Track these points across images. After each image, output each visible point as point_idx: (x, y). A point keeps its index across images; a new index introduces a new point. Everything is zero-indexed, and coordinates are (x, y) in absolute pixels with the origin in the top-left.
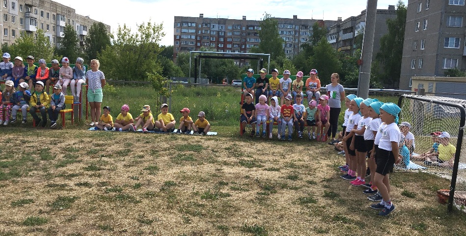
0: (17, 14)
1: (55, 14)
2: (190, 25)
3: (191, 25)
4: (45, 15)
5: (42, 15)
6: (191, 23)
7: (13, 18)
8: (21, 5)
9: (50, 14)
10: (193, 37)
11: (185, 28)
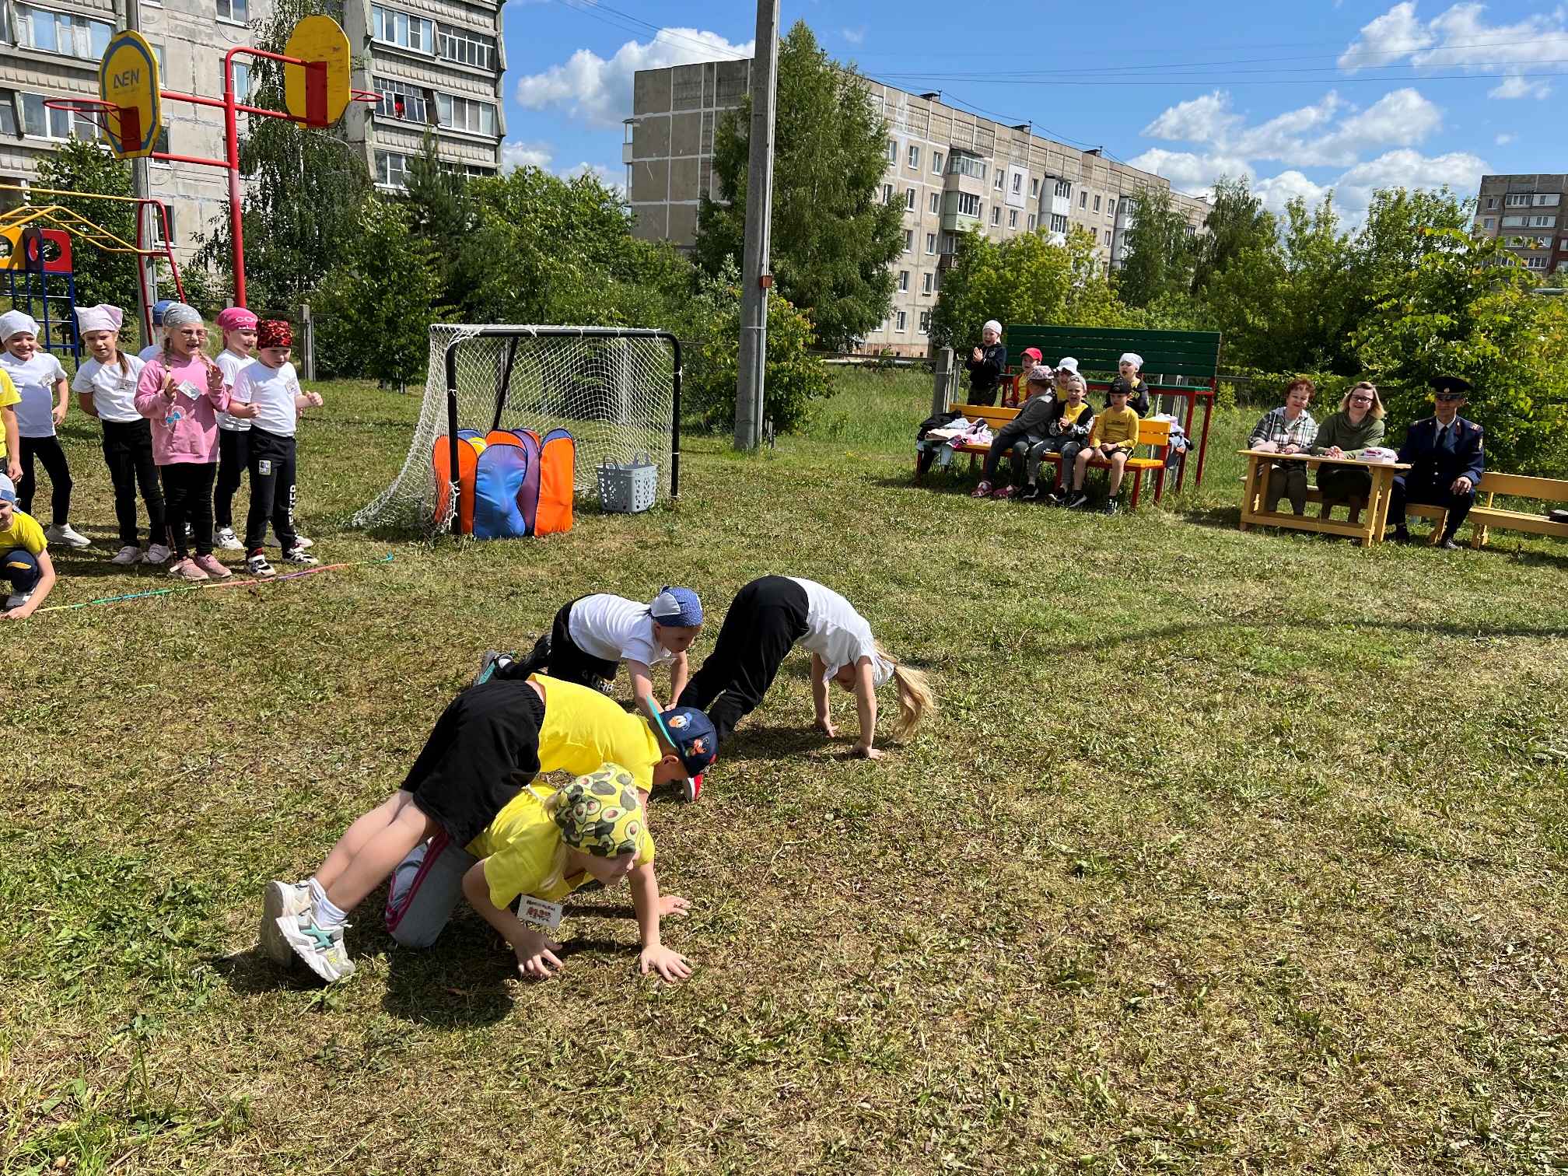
0: (1023, 204)
1: (1116, 198)
2: (1536, 201)
3: (1542, 202)
4: (1091, 200)
5: (1083, 203)
6: (1543, 193)
7: (1014, 213)
8: (1036, 181)
9: (1101, 200)
10: (1546, 243)
11: (1516, 212)
